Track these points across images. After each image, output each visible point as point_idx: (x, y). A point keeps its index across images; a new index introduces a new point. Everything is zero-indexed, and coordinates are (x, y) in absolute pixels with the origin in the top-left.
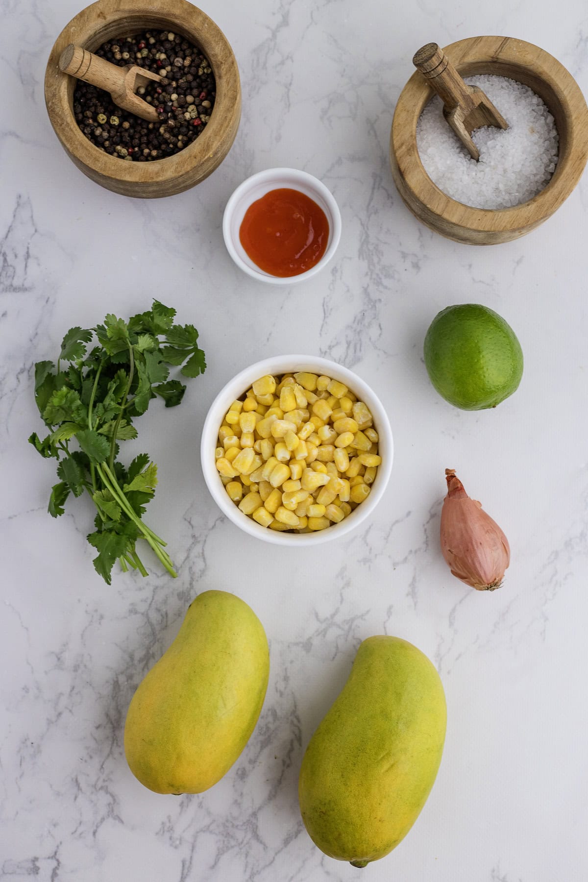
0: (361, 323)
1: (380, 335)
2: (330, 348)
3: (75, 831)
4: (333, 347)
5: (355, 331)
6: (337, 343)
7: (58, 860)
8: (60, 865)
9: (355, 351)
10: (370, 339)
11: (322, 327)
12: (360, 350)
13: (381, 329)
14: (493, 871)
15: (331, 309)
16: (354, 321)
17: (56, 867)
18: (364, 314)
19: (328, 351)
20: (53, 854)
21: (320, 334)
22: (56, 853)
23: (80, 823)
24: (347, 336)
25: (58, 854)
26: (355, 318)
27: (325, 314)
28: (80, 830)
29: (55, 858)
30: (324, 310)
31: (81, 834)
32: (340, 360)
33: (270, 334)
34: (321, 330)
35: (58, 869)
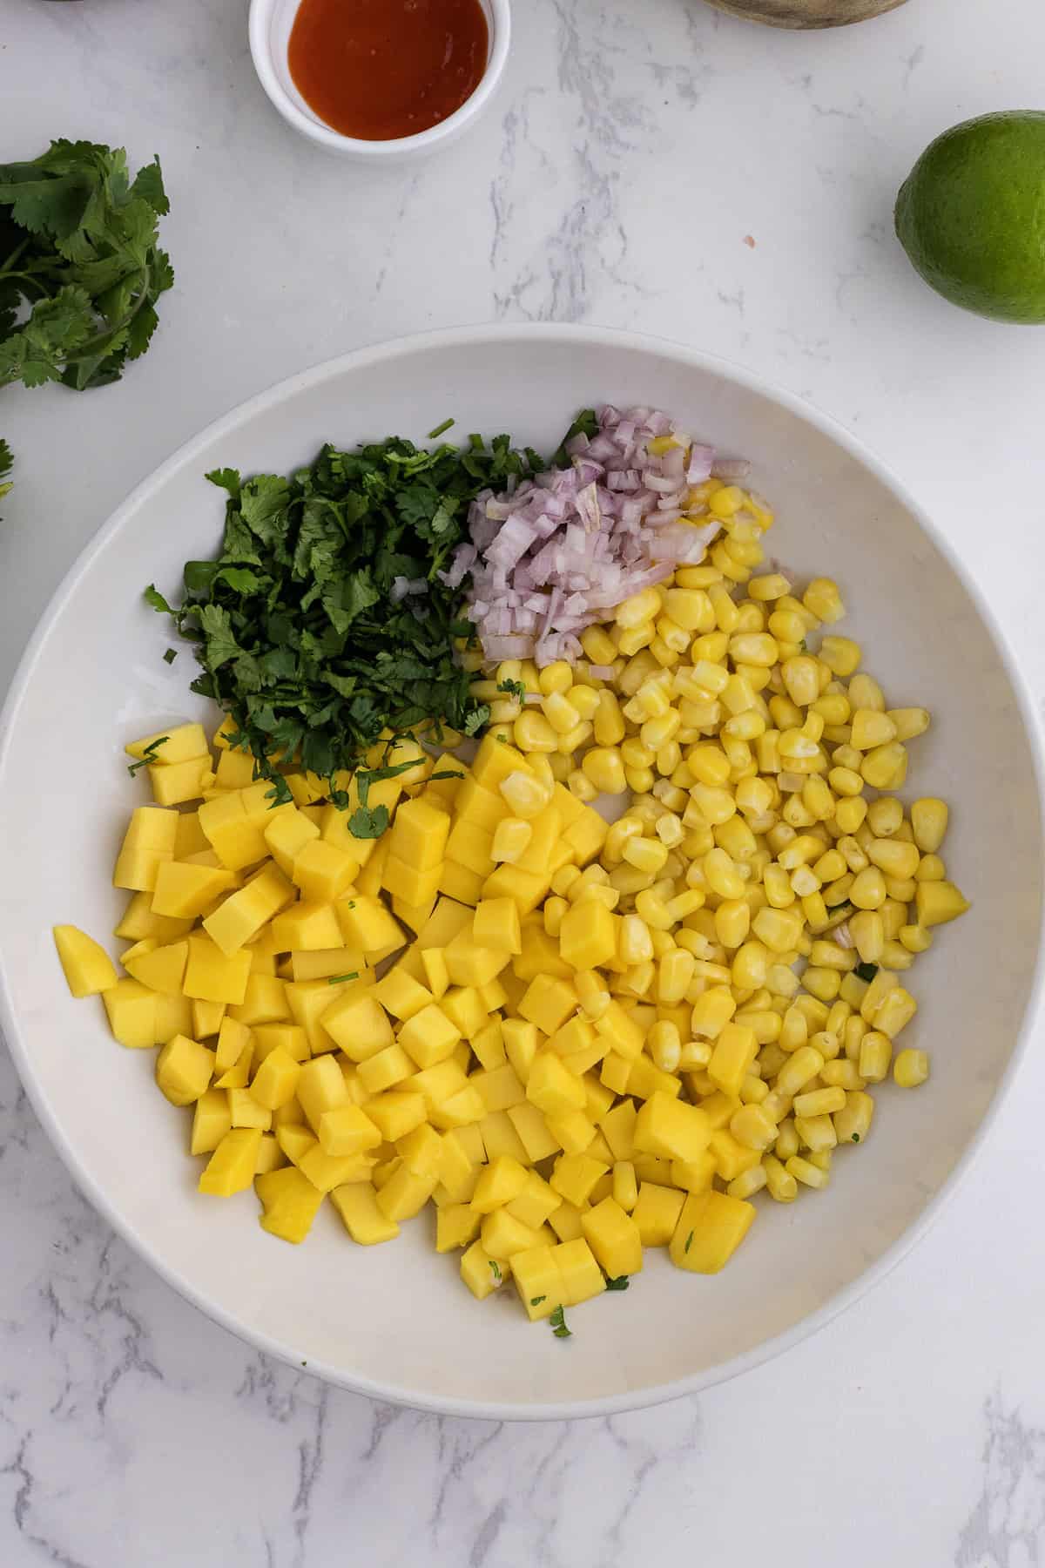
0: (580, 230)
1: (625, 249)
2: (517, 290)
3: (59, 1405)
4: (524, 286)
5: (568, 246)
6: (531, 280)
7: (26, 1473)
8: (31, 1482)
9: (573, 295)
10: (603, 261)
11: (494, 246)
12: (584, 288)
13: (624, 237)
14: (988, 1403)
15: (511, 206)
16: (565, 225)
17: (24, 1489)
18: (583, 208)
19: (513, 297)
20: (15, 1459)
21: (492, 262)
22: (20, 1459)
23: (68, 1387)
24: (550, 261)
25: (24, 1459)
26: (566, 218)
27: (498, 218)
28: (68, 1404)
29: (21, 1470)
30: (496, 210)
31: (72, 1410)
32: (541, 313)
33: (382, 274)
34: (493, 254)
35: (29, 1492)
